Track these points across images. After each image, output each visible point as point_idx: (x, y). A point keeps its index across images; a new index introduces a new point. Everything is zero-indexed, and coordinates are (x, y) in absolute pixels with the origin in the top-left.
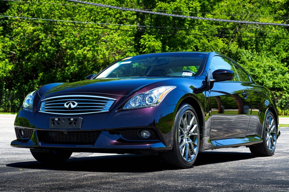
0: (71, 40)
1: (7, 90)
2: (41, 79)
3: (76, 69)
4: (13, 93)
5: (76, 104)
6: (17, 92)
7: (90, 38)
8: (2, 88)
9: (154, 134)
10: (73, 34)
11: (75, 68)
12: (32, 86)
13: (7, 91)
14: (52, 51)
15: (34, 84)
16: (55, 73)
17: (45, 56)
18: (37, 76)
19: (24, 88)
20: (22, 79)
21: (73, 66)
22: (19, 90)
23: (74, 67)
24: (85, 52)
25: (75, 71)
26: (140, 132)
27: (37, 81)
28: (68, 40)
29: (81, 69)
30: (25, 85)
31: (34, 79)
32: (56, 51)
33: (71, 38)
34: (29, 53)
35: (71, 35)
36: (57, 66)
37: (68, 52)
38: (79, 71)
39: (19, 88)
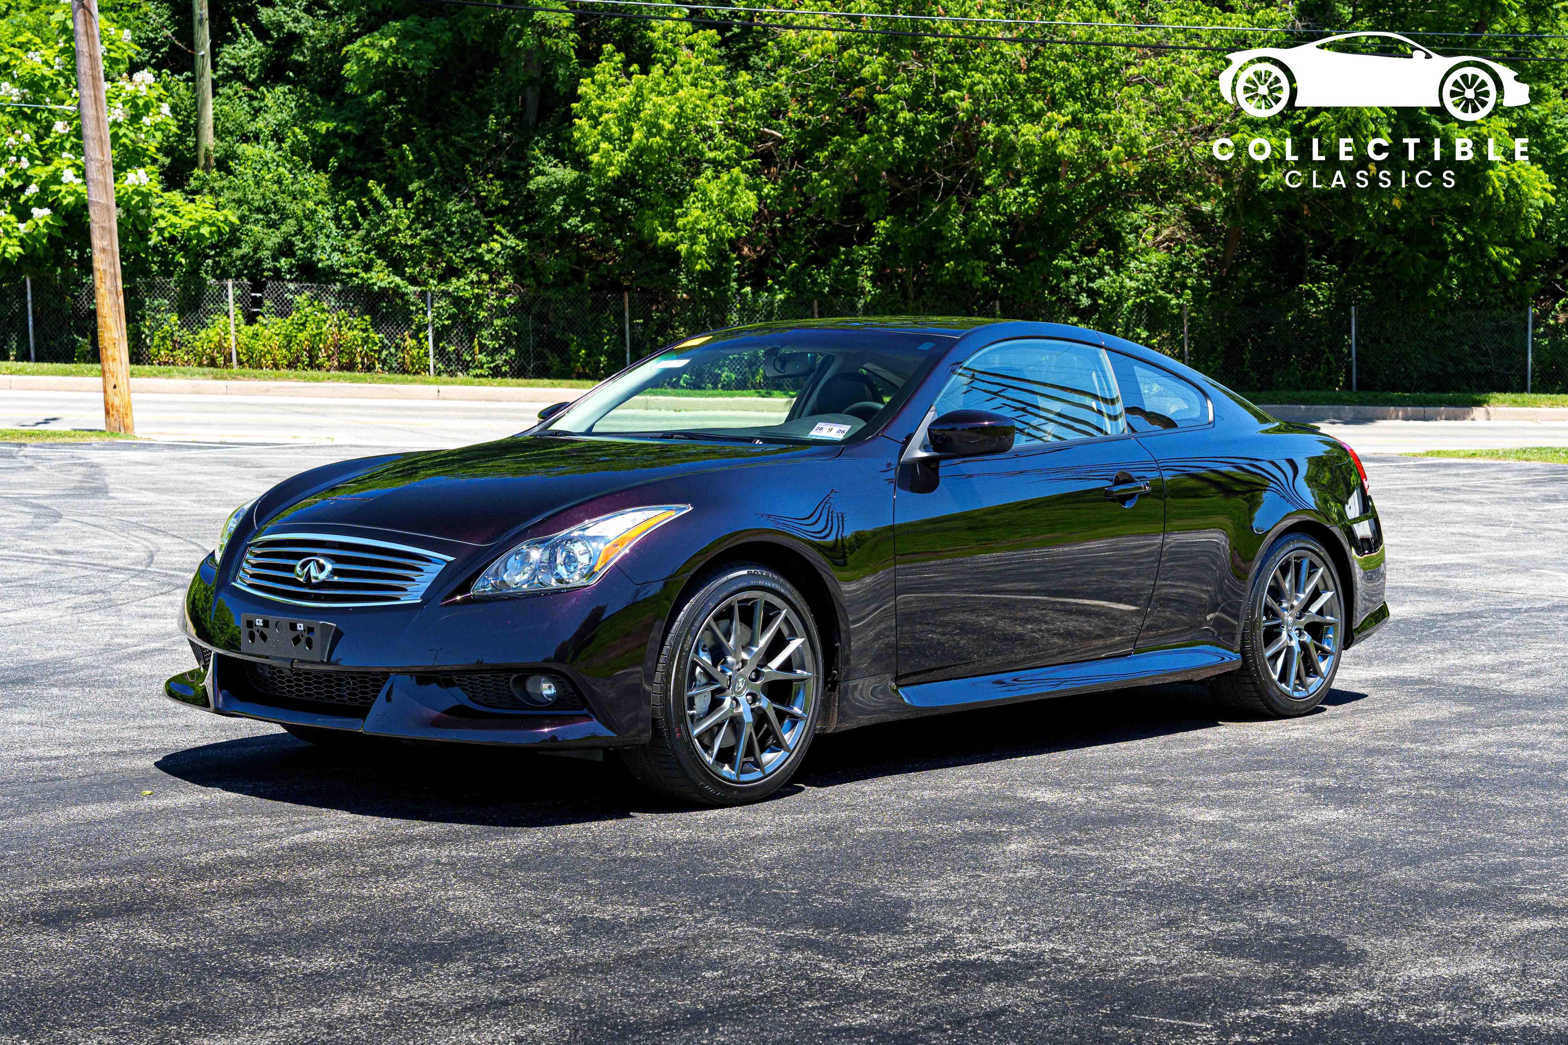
0: (995, 85)
1: (748, 289)
2: (882, 244)
3: (1031, 200)
4: (772, 303)
5: (329, 567)
6: (788, 298)
7: (1075, 71)
8: (728, 283)
9: (570, 689)
10: (1003, 56)
11: (1025, 194)
12: (849, 272)
13: (746, 294)
14: (922, 127)
15: (855, 264)
16: (941, 218)
17: (890, 150)
18: (868, 232)
19: (814, 282)
20: (808, 241)
21: (1020, 185)
22: (793, 288)
23: (1021, 190)
24: (1053, 133)
25: (1026, 210)
26: (521, 681)
27: (870, 253)
28: (980, 82)
29: (1050, 199)
30: (818, 269)
31: (854, 243)
32: (940, 126)
33: (995, 76)
34: (834, 135)
35: (996, 62)
36: (948, 192)
37: (988, 133)
38: (1040, 205)
39: (795, 282)
